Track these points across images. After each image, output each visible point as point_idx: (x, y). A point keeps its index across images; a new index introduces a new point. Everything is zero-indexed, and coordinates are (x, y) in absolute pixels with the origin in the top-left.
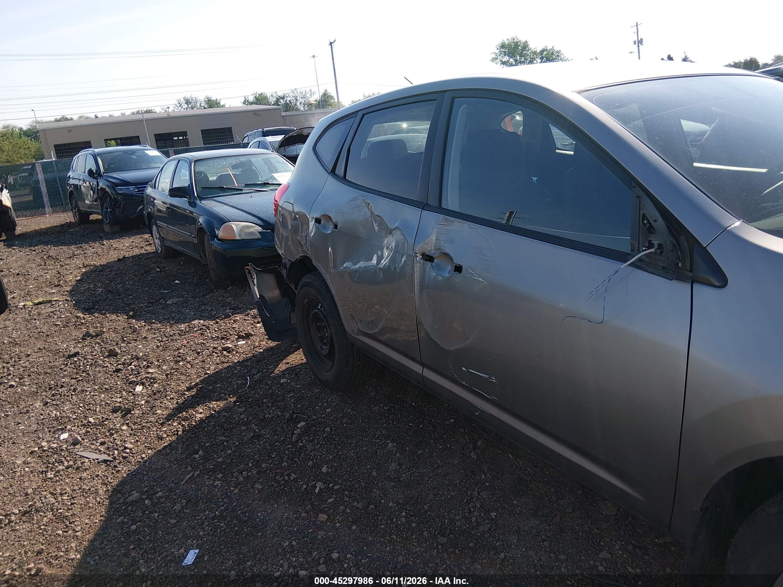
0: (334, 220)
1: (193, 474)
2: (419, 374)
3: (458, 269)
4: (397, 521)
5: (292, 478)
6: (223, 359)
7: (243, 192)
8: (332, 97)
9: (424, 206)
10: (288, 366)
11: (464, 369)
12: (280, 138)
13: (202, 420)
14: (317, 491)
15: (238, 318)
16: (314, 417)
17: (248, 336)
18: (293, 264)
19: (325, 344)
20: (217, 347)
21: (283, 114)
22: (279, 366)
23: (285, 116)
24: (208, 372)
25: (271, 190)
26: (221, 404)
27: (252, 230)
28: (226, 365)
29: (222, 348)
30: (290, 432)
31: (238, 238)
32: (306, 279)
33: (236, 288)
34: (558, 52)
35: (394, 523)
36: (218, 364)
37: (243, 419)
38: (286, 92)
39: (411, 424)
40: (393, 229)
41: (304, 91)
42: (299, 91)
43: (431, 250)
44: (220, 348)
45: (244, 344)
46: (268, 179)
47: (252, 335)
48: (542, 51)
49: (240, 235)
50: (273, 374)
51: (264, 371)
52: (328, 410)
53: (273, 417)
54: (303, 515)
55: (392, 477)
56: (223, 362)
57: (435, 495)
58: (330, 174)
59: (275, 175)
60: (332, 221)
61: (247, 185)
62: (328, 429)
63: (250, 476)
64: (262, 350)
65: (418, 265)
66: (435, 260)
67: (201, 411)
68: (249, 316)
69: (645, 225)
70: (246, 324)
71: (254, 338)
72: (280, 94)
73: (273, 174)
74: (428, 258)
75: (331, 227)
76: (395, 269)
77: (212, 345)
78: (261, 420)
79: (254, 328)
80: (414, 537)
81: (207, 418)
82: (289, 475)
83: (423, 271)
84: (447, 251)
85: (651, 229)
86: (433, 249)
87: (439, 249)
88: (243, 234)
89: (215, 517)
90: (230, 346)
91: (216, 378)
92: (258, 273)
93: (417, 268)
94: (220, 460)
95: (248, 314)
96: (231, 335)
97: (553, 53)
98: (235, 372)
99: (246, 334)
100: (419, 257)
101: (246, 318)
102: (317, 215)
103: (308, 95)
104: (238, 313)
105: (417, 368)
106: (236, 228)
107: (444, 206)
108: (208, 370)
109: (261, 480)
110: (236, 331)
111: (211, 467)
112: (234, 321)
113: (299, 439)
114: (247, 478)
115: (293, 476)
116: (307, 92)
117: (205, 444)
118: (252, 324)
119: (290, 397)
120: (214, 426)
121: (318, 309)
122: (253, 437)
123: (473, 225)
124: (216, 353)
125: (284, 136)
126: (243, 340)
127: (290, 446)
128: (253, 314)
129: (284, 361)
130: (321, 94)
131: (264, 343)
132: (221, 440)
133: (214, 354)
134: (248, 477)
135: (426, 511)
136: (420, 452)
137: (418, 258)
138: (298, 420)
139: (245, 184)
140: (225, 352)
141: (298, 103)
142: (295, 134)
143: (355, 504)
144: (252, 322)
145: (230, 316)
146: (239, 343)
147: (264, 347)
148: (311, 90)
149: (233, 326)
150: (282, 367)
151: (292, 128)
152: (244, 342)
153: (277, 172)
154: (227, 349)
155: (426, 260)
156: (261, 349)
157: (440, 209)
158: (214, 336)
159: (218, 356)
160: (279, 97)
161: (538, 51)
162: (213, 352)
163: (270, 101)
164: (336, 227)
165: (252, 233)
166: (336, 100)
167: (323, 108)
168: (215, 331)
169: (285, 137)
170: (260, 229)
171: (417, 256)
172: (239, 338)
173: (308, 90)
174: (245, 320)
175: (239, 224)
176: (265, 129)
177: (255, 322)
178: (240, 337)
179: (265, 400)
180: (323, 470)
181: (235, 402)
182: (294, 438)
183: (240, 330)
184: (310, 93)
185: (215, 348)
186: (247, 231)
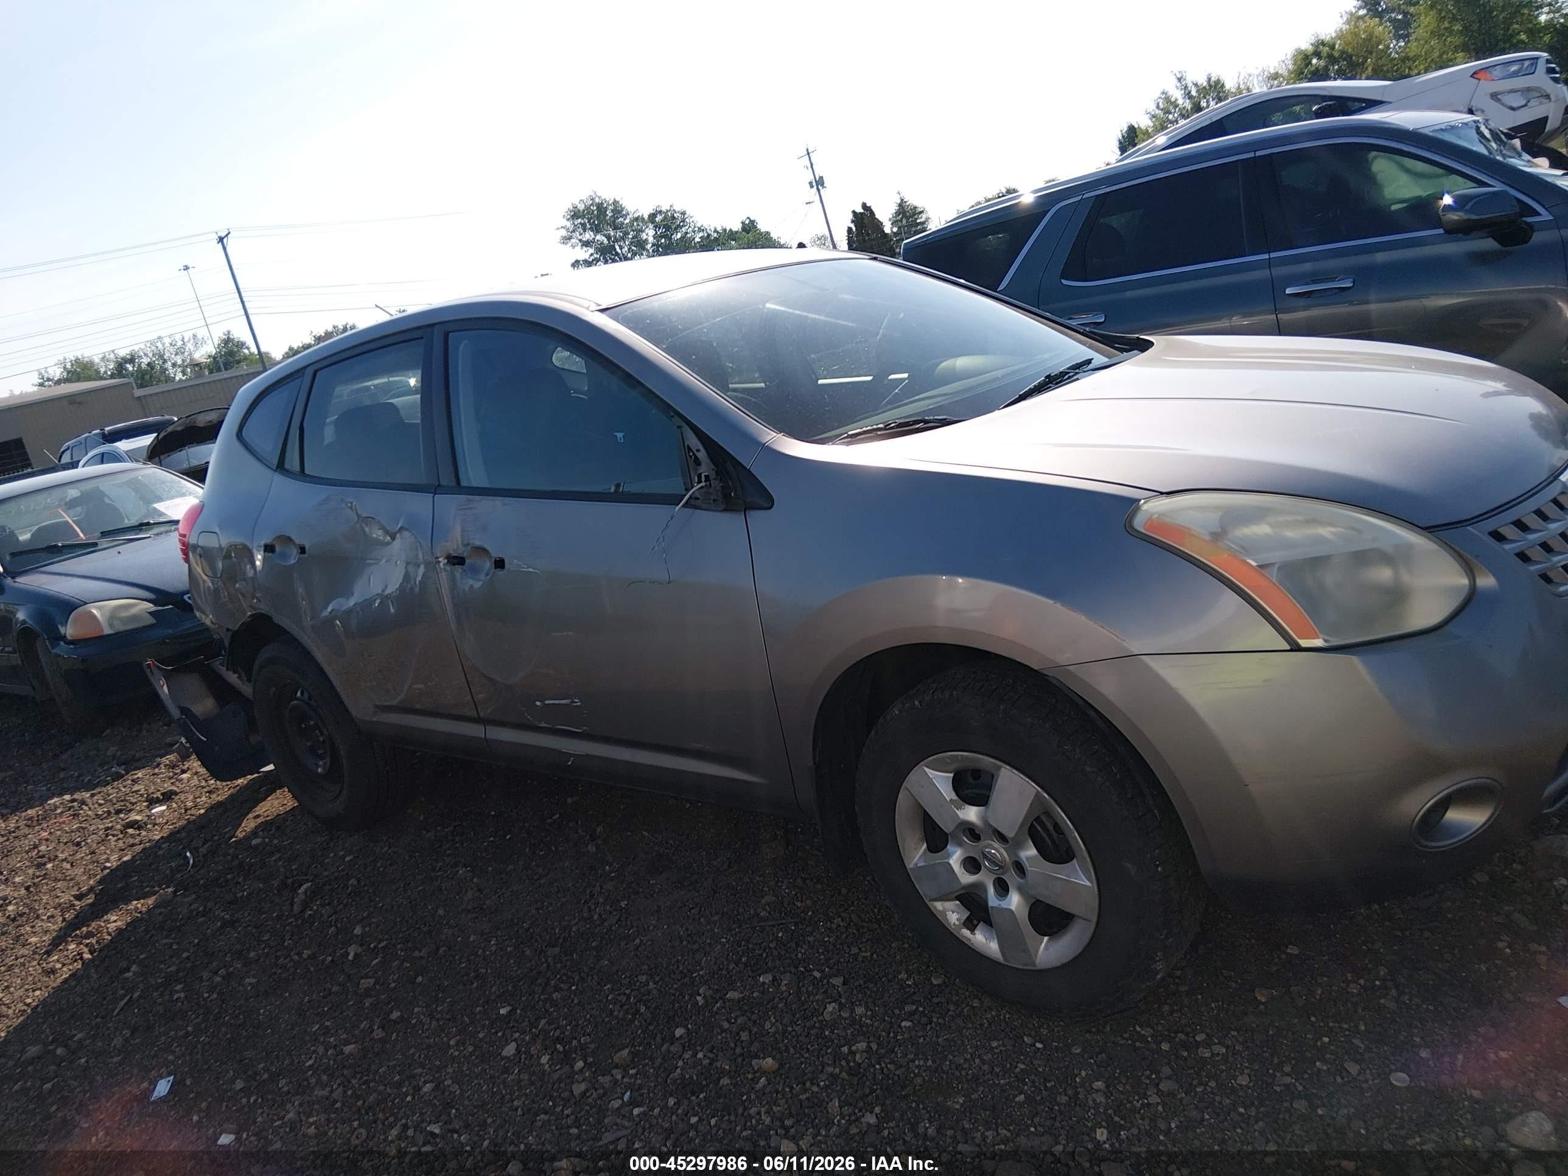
0: (297, 542)
1: (131, 997)
2: (481, 738)
3: (500, 564)
4: (484, 951)
5: (305, 956)
6: (131, 841)
7: (99, 547)
8: (241, 345)
9: (436, 489)
10: (259, 820)
11: (538, 703)
12: (147, 440)
13: (120, 931)
14: (351, 957)
15: (140, 775)
16: (326, 873)
17: (168, 797)
18: (235, 635)
19: (321, 757)
20: (112, 827)
21: (138, 393)
22: (243, 825)
23: (145, 396)
24: (108, 865)
25: (157, 534)
26: (151, 901)
27: (134, 611)
28: (139, 848)
29: (123, 826)
30: (287, 903)
31: (107, 631)
32: (266, 653)
33: (121, 729)
34: (684, 213)
35: (480, 956)
36: (123, 850)
37: (197, 909)
38: (136, 348)
39: (492, 839)
40: (396, 533)
41: (178, 337)
42: (167, 341)
43: (458, 548)
44: (119, 827)
45: (164, 811)
46: (145, 516)
47: (176, 794)
48: (652, 216)
49: (111, 626)
50: (234, 839)
51: (216, 838)
52: (348, 859)
53: (249, 894)
54: (335, 989)
55: (469, 907)
56: (133, 845)
57: (537, 909)
58: (275, 471)
59: (160, 506)
60: (294, 543)
61: (104, 534)
62: (353, 881)
63: (232, 973)
64: (202, 811)
65: (444, 574)
66: (467, 561)
67: (114, 918)
68: (162, 766)
69: (691, 457)
70: (159, 781)
71: (182, 797)
72: (123, 353)
73: (156, 505)
74: (457, 561)
75: (295, 552)
76: (412, 589)
77: (101, 827)
78: (231, 903)
79: (177, 783)
80: (512, 961)
81: (128, 925)
82: (299, 954)
83: (453, 579)
84: (477, 543)
85: (697, 462)
86: (460, 546)
87: (468, 544)
88: (116, 623)
89: (187, 1034)
90: (138, 818)
91: (123, 871)
92: (168, 676)
93: (444, 577)
94: (173, 969)
95: (158, 765)
96: (133, 804)
97: (673, 218)
98: (161, 852)
99: (162, 794)
100: (443, 561)
101: (157, 771)
102: (267, 540)
103: (190, 346)
104: (139, 769)
105: (476, 731)
106: (102, 615)
107: (464, 483)
108: (108, 860)
109: (252, 973)
110: (142, 795)
111: (159, 981)
112: (133, 780)
113: (306, 905)
114: (228, 977)
115: (306, 953)
116: (186, 340)
117: (138, 958)
118: (170, 778)
119: (275, 861)
120: (146, 931)
121: (298, 699)
122: (222, 927)
123: (507, 500)
124: (113, 836)
125: (155, 435)
126: (161, 805)
127: (292, 920)
128: (168, 762)
129: (251, 816)
130: (216, 342)
131: (204, 798)
132: (165, 944)
133: (110, 837)
134: (229, 974)
135: (527, 930)
136: (511, 867)
137: (441, 564)
138: (296, 885)
139: (102, 533)
140: (130, 831)
141: (169, 365)
142: (179, 429)
143: (416, 954)
144: (171, 774)
145: (123, 776)
146: (153, 811)
147: (206, 805)
148: (195, 336)
149: (134, 789)
150: (249, 824)
151: (167, 417)
152: (164, 808)
153: (160, 499)
154: (133, 824)
155: (454, 564)
156: (199, 809)
157: (458, 488)
158: (100, 813)
159: (119, 839)
160: (122, 359)
161: (646, 217)
162: (107, 835)
163: (102, 370)
164: (303, 550)
165: (134, 618)
166: (254, 350)
167: (226, 369)
168: (100, 805)
169: (158, 436)
170: (150, 607)
171: (439, 562)
172: (151, 804)
173: (188, 336)
174: (155, 774)
175: (106, 606)
176: (107, 429)
177: (176, 774)
178: (152, 802)
179: (229, 877)
180: (355, 932)
181: (175, 892)
182: (296, 908)
183: (150, 791)
184: (192, 341)
185: (107, 829)
186: (124, 614)
